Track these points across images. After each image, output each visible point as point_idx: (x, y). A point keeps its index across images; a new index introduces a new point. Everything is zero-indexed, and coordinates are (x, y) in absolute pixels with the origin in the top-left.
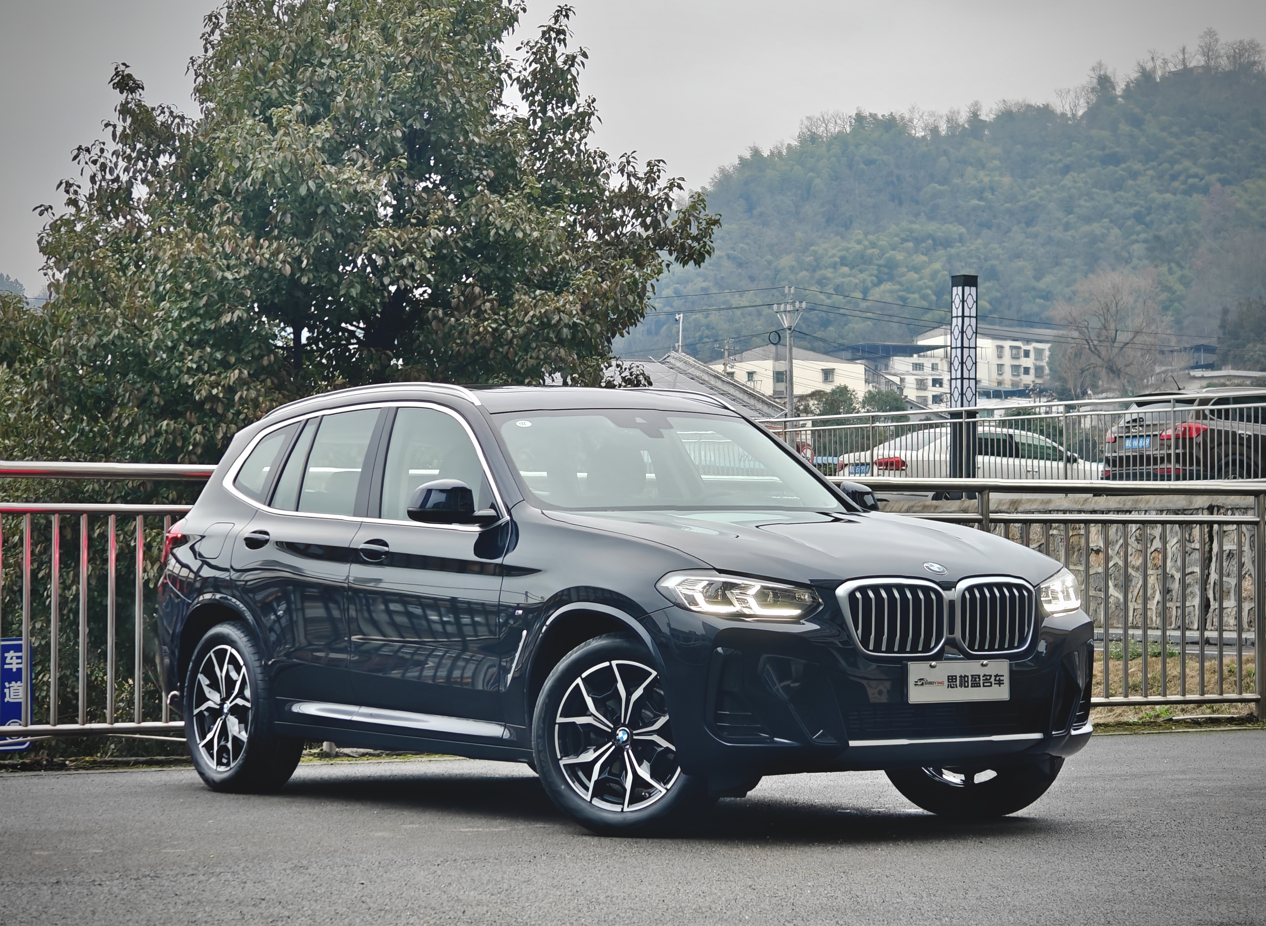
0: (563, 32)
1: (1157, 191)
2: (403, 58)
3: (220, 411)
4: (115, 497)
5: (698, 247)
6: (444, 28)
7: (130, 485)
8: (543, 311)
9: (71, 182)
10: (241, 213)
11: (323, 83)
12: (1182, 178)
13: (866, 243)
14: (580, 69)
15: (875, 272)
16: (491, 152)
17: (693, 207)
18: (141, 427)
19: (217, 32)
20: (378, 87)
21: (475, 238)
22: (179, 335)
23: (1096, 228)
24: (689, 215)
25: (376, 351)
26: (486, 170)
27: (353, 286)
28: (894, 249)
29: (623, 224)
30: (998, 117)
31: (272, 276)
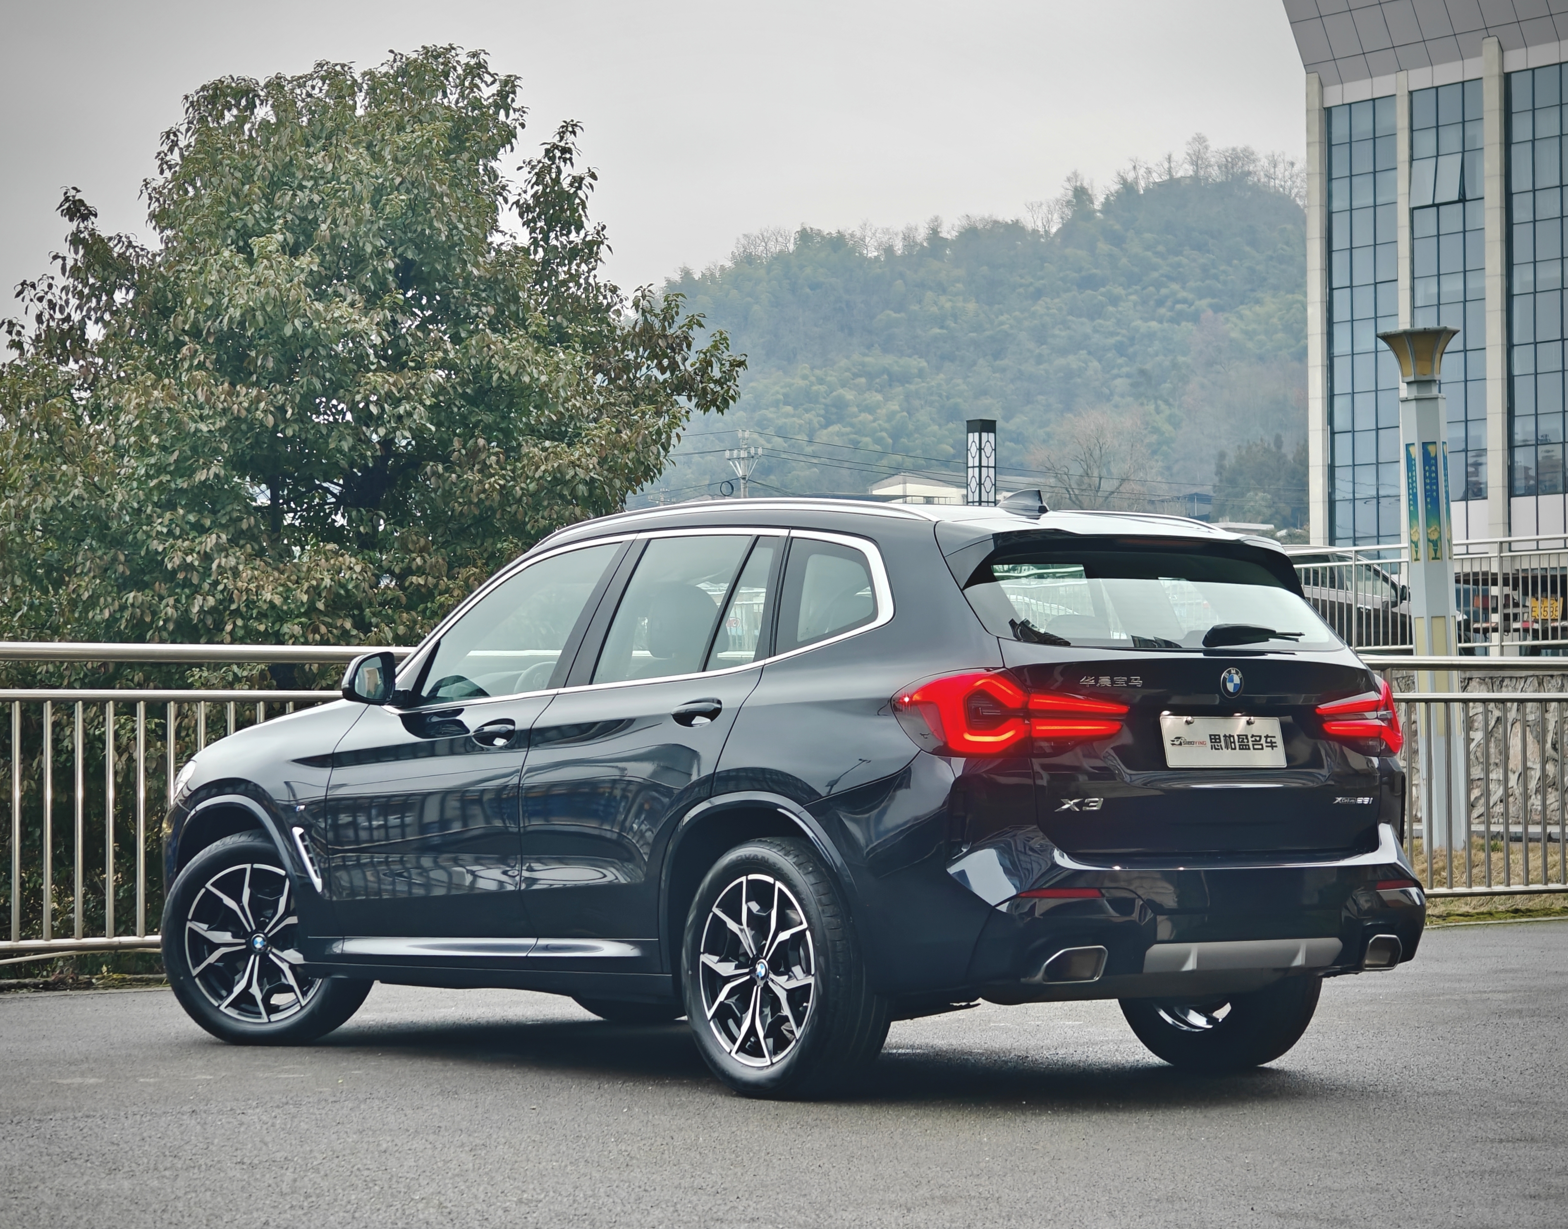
0: (569, 151)
1: (1141, 318)
2: (393, 179)
3: (195, 581)
4: (72, 679)
5: (722, 392)
6: (438, 144)
7: (89, 665)
8: (556, 465)
9: (14, 321)
10: (214, 357)
11: (303, 209)
12: (1169, 303)
13: (813, 379)
14: (589, 192)
15: (822, 412)
16: (492, 284)
17: (715, 347)
18: (102, 600)
19: (176, 151)
20: (368, 213)
21: (475, 383)
22: (145, 495)
23: (1073, 361)
24: (712, 356)
25: (367, 512)
26: (486, 306)
27: (345, 439)
28: (843, 386)
29: (638, 367)
30: (961, 234)
31: (251, 428)
